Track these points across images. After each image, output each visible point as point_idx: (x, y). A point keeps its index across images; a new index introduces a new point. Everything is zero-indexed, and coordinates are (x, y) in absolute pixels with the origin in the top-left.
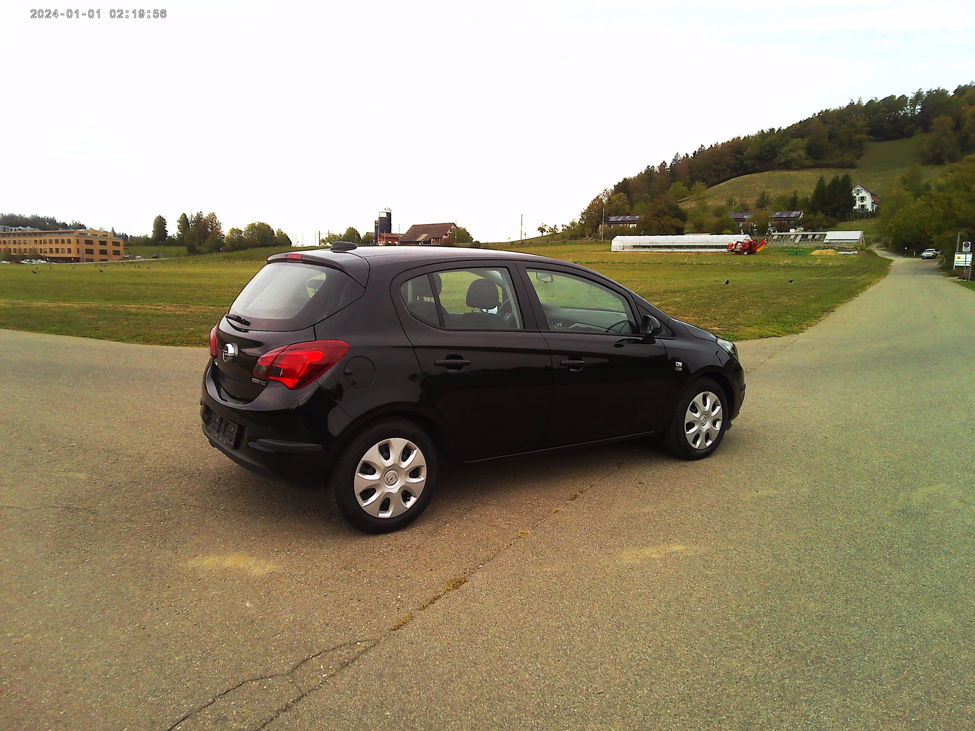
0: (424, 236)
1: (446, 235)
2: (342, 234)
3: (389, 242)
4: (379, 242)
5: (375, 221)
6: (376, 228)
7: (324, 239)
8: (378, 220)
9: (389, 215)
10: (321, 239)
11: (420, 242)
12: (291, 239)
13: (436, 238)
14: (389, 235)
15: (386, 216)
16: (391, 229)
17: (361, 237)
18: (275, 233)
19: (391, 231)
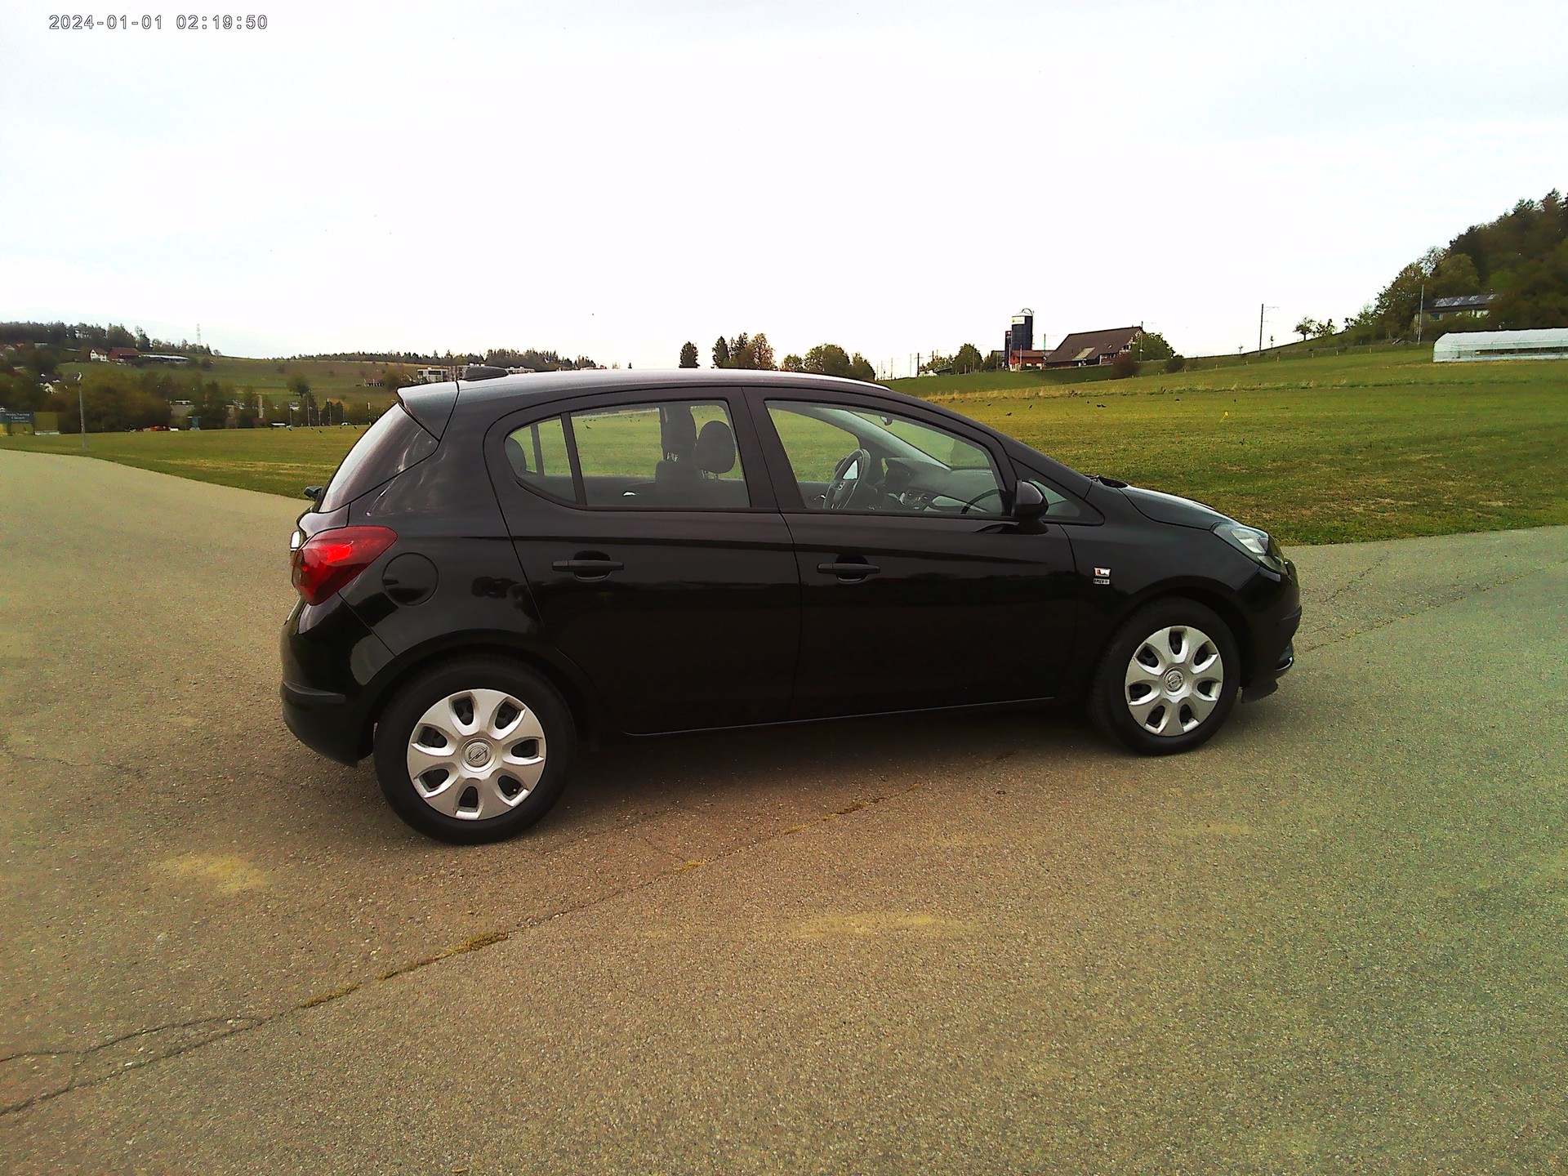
0: (1088, 351)
1: (1126, 347)
2: (954, 356)
3: (1028, 365)
4: (1011, 366)
5: (1007, 332)
6: (1007, 342)
7: (925, 365)
8: (1011, 330)
9: (1029, 320)
10: (920, 365)
11: (1081, 361)
12: (874, 368)
13: (1109, 354)
14: (1028, 353)
15: (1023, 323)
16: (1031, 343)
17: (983, 359)
18: (851, 360)
19: (1031, 346)
